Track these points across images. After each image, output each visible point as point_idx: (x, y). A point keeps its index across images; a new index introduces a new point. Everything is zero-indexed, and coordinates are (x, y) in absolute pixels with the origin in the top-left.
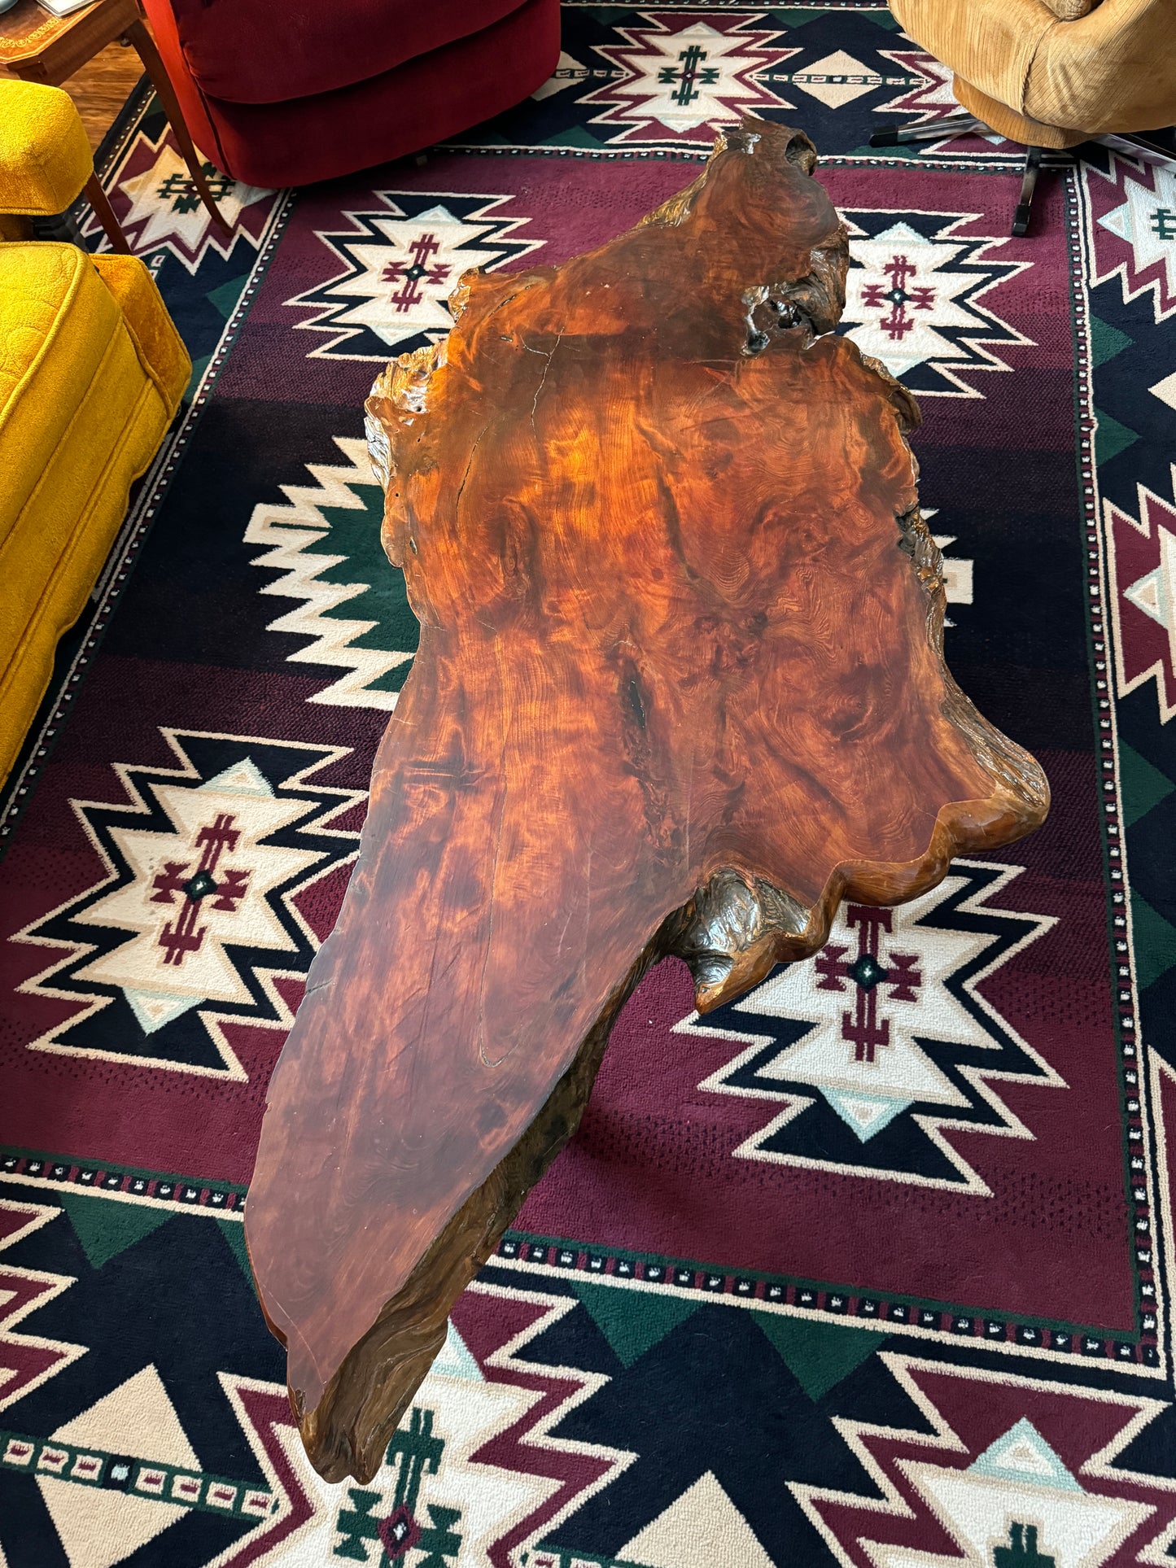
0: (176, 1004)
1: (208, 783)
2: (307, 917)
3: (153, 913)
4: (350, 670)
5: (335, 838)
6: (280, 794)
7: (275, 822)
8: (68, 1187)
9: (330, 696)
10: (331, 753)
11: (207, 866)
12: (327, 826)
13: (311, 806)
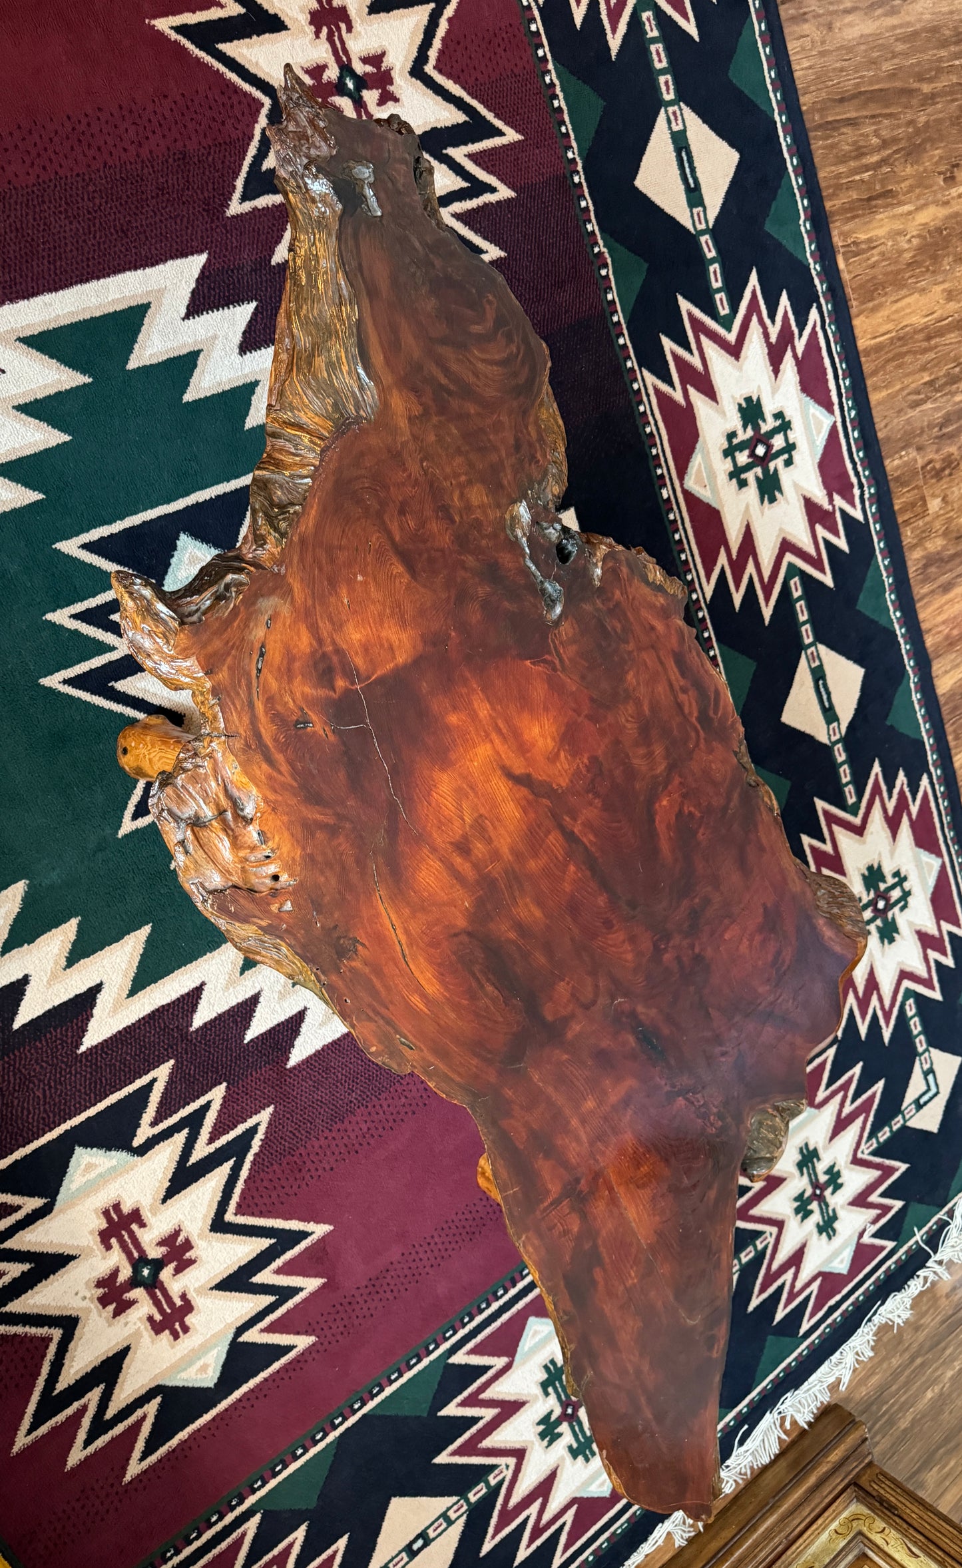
0: (215, 1352)
1: (59, 1198)
2: (261, 1215)
3: (126, 1324)
4: (97, 988)
5: (228, 1143)
6: (142, 1151)
7: (161, 1175)
8: (251, 1500)
9: (99, 1030)
10: (154, 1080)
11: (136, 1255)
12: (211, 1141)
13: (180, 1138)
